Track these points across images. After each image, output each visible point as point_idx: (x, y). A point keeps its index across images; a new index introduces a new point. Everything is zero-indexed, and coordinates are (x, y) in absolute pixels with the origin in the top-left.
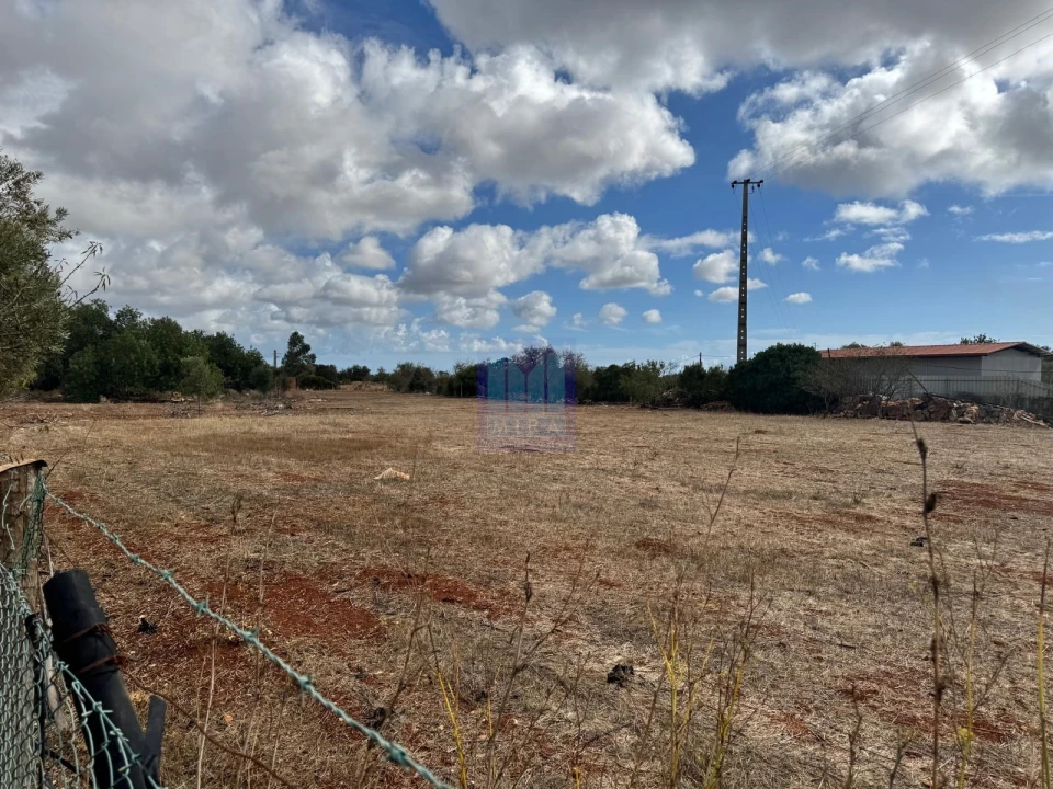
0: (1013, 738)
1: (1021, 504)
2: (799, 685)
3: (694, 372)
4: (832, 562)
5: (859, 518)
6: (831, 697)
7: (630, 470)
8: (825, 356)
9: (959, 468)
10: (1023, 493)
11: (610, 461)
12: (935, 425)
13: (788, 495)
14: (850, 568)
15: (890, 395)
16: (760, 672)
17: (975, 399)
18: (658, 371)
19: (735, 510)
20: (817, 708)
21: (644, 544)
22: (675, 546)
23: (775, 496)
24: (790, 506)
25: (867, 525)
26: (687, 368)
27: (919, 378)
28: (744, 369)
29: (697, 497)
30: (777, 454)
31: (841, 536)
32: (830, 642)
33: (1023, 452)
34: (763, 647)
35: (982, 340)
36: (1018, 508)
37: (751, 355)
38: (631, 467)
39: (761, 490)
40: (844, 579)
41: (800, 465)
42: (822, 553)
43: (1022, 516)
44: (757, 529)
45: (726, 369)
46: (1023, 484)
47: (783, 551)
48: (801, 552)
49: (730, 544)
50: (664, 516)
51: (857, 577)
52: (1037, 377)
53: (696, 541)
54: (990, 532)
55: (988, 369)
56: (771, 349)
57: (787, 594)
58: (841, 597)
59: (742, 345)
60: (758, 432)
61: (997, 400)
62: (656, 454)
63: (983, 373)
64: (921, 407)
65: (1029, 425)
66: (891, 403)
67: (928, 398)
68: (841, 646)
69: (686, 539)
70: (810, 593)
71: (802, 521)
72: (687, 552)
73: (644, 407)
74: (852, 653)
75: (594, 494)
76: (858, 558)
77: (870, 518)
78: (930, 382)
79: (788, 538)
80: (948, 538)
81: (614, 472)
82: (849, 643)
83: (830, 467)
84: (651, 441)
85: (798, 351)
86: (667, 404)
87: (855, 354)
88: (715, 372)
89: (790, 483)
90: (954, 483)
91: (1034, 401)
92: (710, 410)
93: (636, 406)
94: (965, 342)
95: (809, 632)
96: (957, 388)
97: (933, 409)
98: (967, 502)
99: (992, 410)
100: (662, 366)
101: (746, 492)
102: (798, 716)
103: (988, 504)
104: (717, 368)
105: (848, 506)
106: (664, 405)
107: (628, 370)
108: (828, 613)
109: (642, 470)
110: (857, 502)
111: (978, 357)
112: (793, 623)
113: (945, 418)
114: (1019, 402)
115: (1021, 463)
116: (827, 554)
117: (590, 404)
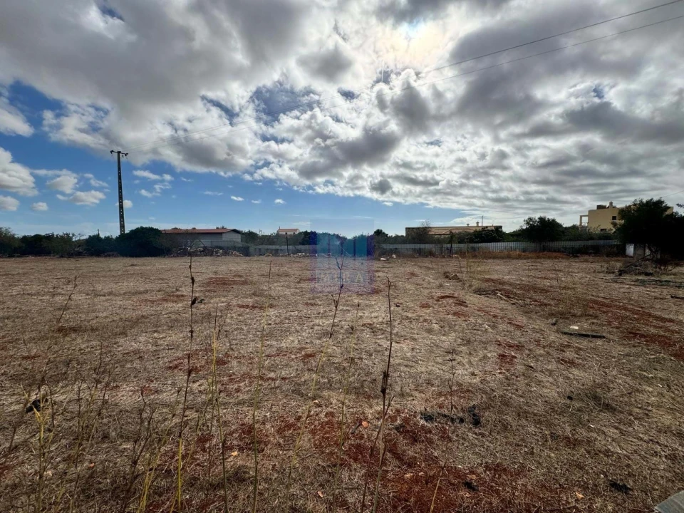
0: (229, 362)
1: (235, 283)
2: (148, 372)
3: (95, 239)
4: (165, 316)
5: (178, 296)
6: (163, 372)
7: (50, 292)
8: (163, 232)
9: (216, 273)
10: (235, 279)
11: (35, 288)
12: (208, 257)
13: (146, 292)
14: (173, 317)
15: (191, 247)
16: (128, 373)
17: (221, 248)
18: (71, 238)
19: (118, 303)
20: (156, 379)
21: (60, 330)
22: (81, 327)
23: (140, 293)
24: (148, 296)
25: (182, 298)
26: (90, 236)
27: (202, 241)
28: (123, 237)
29: (96, 300)
30: (142, 275)
31: (170, 305)
32: (164, 349)
33: (236, 265)
34: (132, 361)
35: (223, 228)
36: (234, 284)
37: (127, 231)
38: (51, 290)
39: (133, 291)
40: (171, 322)
41: (152, 278)
42: (161, 313)
43: (234, 286)
44: (130, 309)
45: (114, 237)
46: (235, 276)
47: (143, 316)
48: (152, 315)
49: (115, 319)
50: (74, 313)
51: (177, 320)
52: (239, 240)
53: (95, 322)
54: (225, 293)
55: (225, 237)
56: (138, 229)
57: (144, 334)
58: (169, 329)
59: (122, 226)
60: (132, 265)
61: (228, 248)
62: (69, 282)
63: (223, 239)
64: (203, 251)
65: (238, 256)
66: (192, 250)
67: (205, 248)
68: (168, 349)
69: (88, 322)
70: (155, 331)
71: (153, 302)
72: (89, 327)
73: (62, 257)
74: (173, 351)
75: (20, 309)
76: (178, 313)
77: (182, 296)
78: (206, 242)
79: (146, 310)
80: (211, 298)
81: (38, 294)
82: (172, 347)
83: (166, 277)
84: (67, 275)
85: (151, 229)
86: (79, 254)
87: (176, 232)
88: (108, 239)
89: (148, 287)
90: (213, 278)
91: (239, 248)
92: (106, 256)
93: (57, 256)
94: (218, 228)
95: (154, 348)
96: (215, 244)
97: (207, 252)
98: (218, 284)
99: (227, 251)
100: (73, 235)
101: (125, 294)
102: (147, 385)
103: (224, 284)
104: (108, 237)
105: (173, 292)
106: (76, 255)
107: (49, 238)
108: (162, 338)
109: (60, 290)
110: (177, 290)
111: (221, 233)
112: (146, 347)
113: (211, 255)
114: (234, 248)
115: (235, 269)
116: (164, 313)
117: (18, 257)
